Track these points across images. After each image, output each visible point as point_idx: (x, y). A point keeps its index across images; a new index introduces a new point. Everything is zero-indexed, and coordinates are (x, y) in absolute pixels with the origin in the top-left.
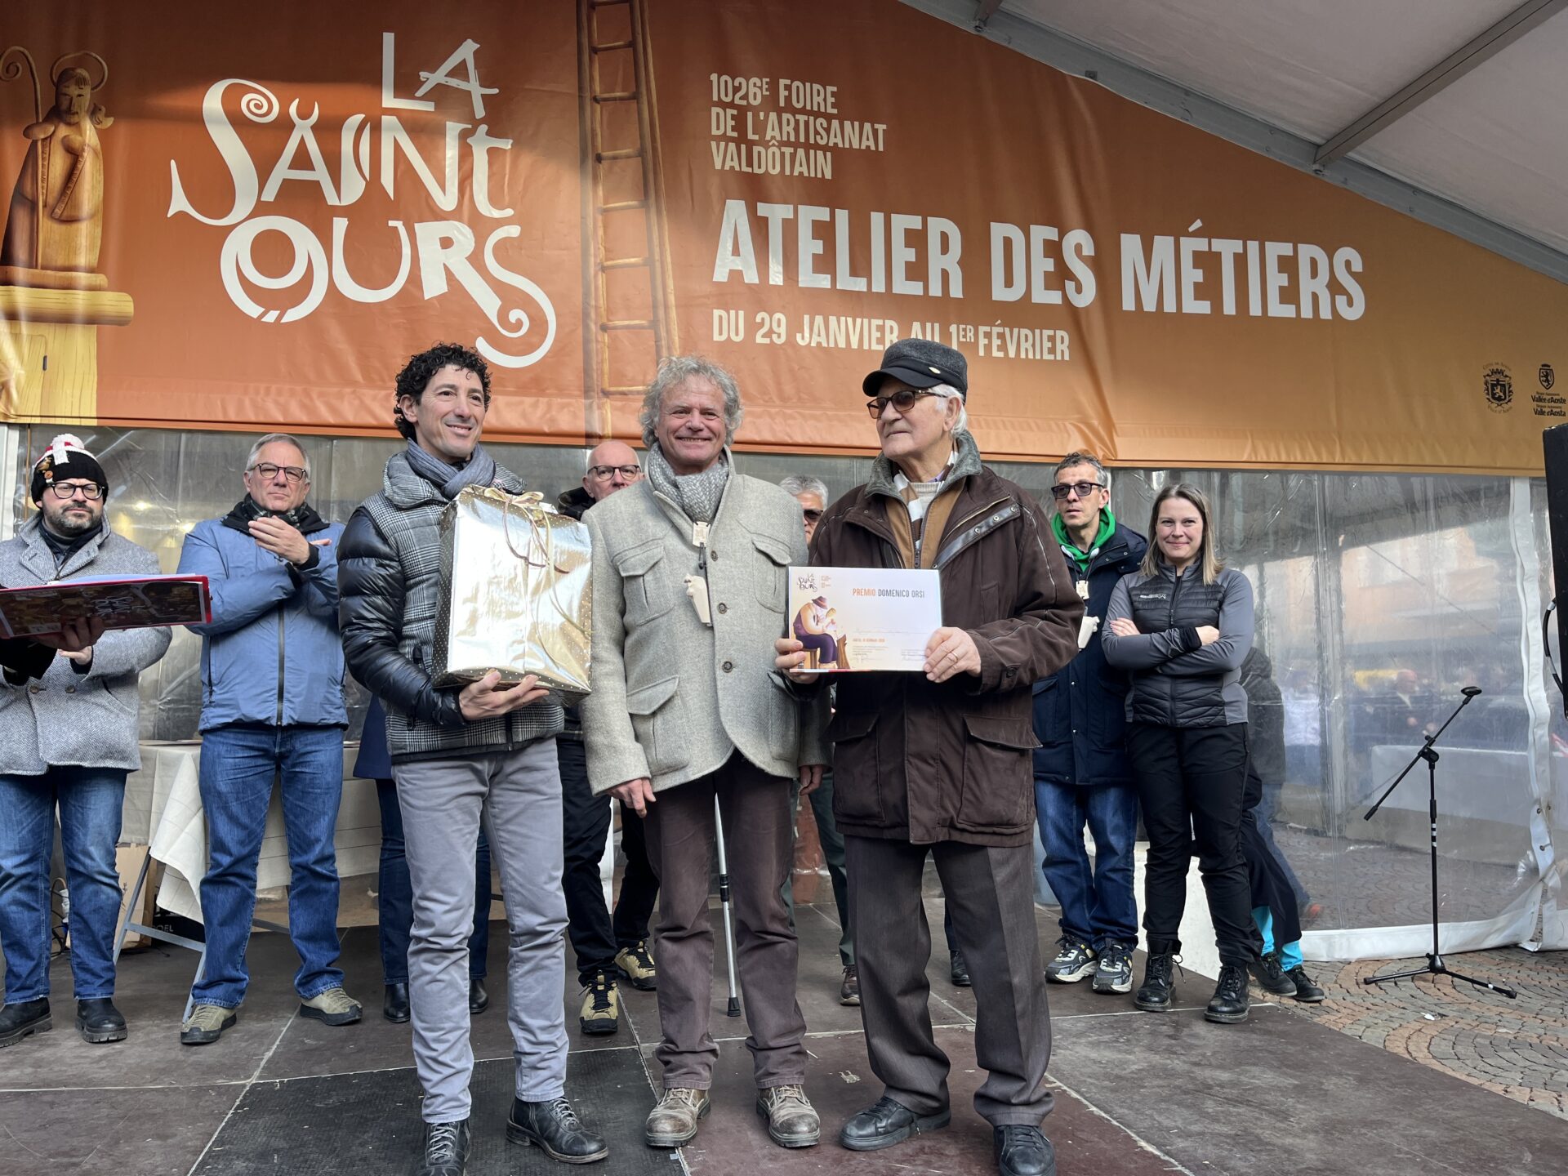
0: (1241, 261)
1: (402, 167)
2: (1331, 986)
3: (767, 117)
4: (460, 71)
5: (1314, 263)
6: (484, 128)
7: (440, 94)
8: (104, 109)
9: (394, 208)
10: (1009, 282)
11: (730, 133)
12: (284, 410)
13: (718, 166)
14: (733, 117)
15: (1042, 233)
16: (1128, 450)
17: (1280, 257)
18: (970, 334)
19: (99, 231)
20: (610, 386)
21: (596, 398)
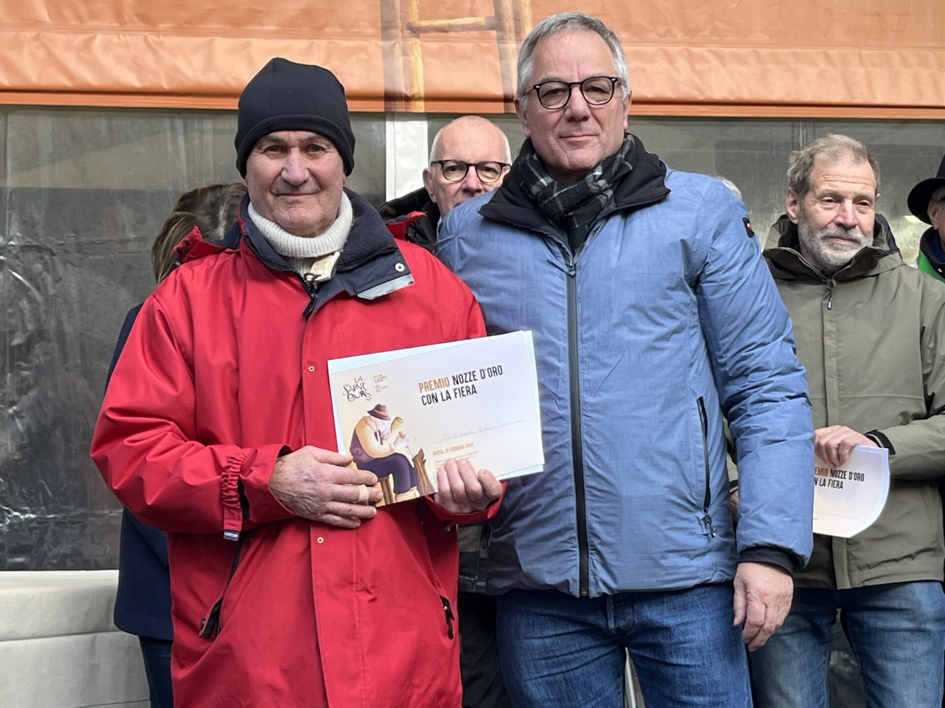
20: (420, 20)
21: (400, 38)
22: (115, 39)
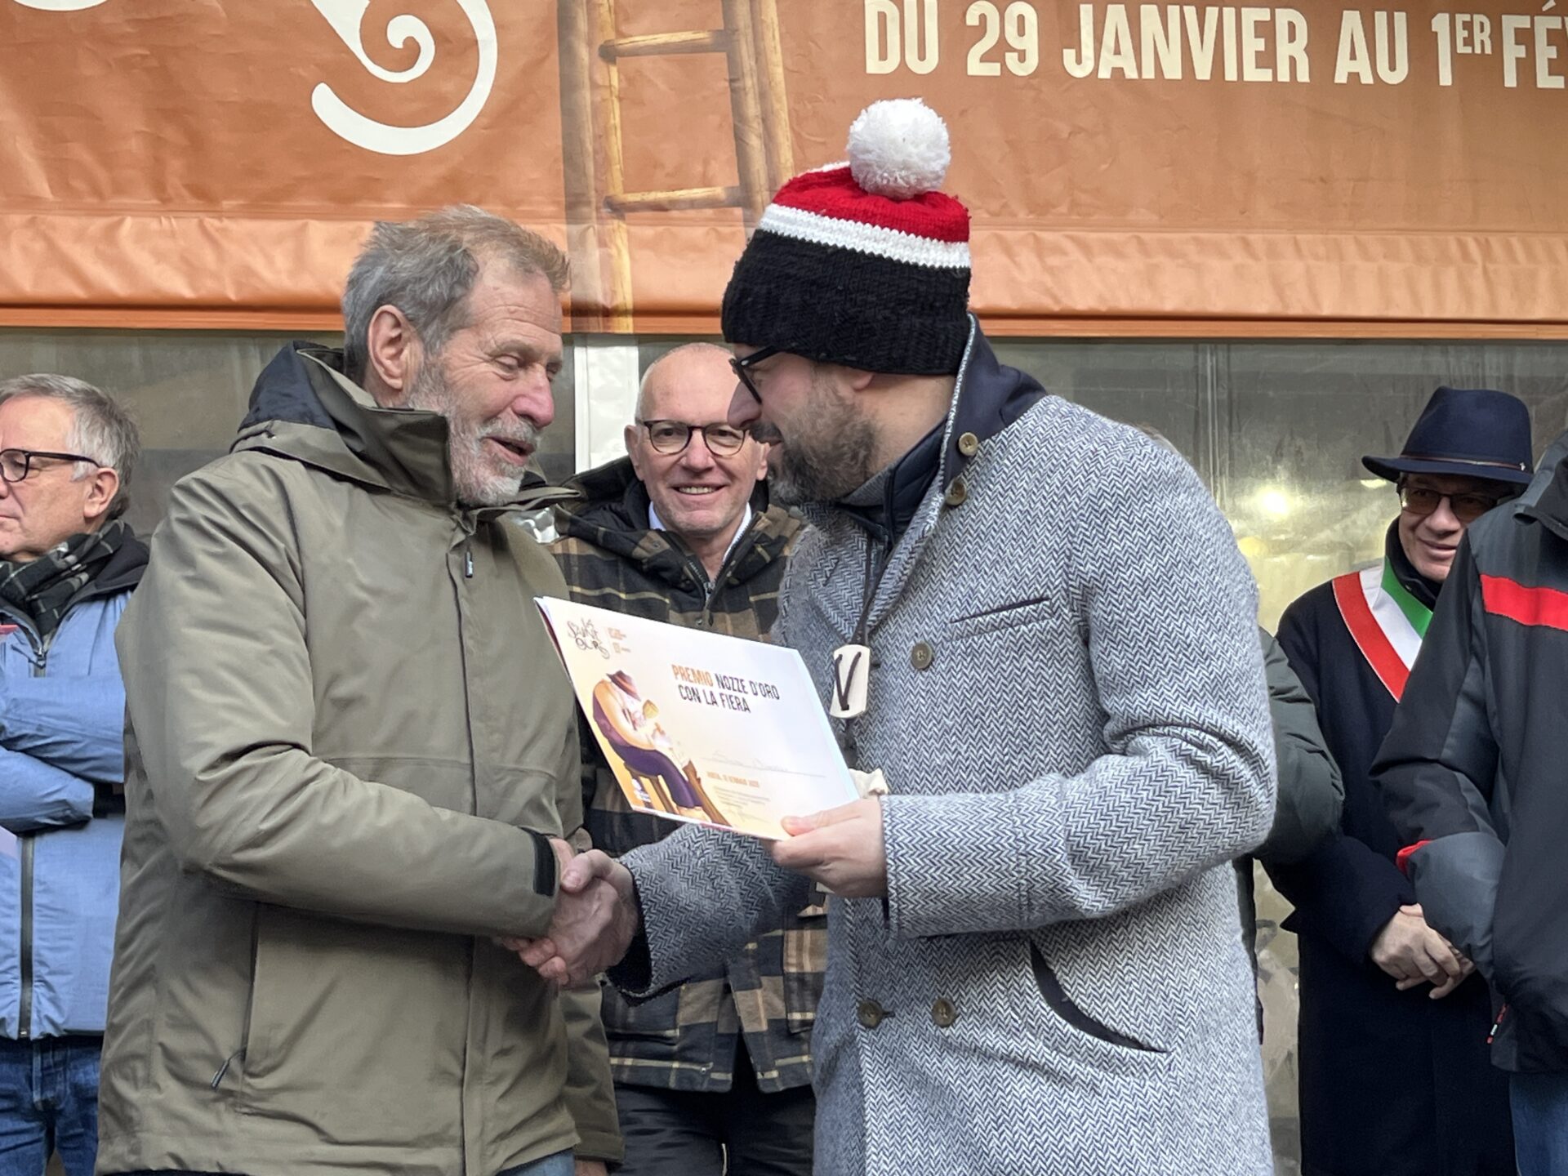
18: (1483, 37)
20: (626, 191)
21: (594, 220)
22: (154, 224)
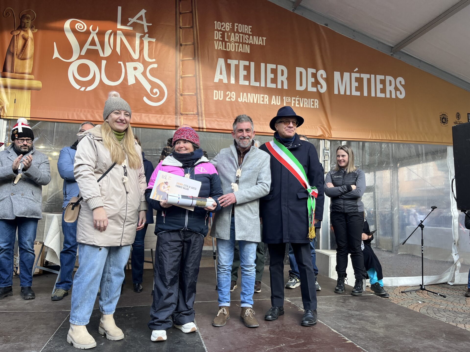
0: (369, 80)
1: (122, 46)
2: (392, 293)
3: (231, 34)
4: (141, 18)
5: (390, 81)
6: (147, 35)
7: (134, 25)
8: (35, 27)
9: (120, 58)
10: (301, 85)
11: (220, 39)
12: (86, 117)
13: (216, 48)
14: (221, 34)
15: (311, 71)
16: (335, 135)
17: (380, 80)
18: (289, 100)
19: (32, 62)
20: (183, 112)
21: (179, 115)
